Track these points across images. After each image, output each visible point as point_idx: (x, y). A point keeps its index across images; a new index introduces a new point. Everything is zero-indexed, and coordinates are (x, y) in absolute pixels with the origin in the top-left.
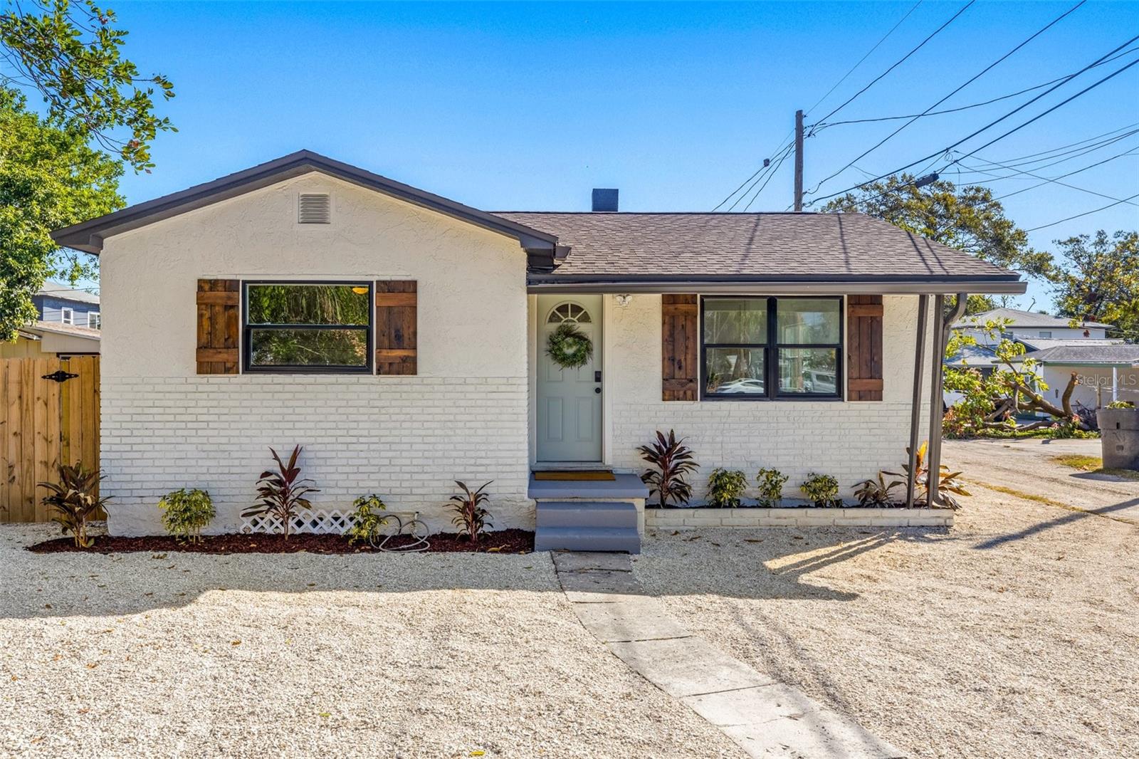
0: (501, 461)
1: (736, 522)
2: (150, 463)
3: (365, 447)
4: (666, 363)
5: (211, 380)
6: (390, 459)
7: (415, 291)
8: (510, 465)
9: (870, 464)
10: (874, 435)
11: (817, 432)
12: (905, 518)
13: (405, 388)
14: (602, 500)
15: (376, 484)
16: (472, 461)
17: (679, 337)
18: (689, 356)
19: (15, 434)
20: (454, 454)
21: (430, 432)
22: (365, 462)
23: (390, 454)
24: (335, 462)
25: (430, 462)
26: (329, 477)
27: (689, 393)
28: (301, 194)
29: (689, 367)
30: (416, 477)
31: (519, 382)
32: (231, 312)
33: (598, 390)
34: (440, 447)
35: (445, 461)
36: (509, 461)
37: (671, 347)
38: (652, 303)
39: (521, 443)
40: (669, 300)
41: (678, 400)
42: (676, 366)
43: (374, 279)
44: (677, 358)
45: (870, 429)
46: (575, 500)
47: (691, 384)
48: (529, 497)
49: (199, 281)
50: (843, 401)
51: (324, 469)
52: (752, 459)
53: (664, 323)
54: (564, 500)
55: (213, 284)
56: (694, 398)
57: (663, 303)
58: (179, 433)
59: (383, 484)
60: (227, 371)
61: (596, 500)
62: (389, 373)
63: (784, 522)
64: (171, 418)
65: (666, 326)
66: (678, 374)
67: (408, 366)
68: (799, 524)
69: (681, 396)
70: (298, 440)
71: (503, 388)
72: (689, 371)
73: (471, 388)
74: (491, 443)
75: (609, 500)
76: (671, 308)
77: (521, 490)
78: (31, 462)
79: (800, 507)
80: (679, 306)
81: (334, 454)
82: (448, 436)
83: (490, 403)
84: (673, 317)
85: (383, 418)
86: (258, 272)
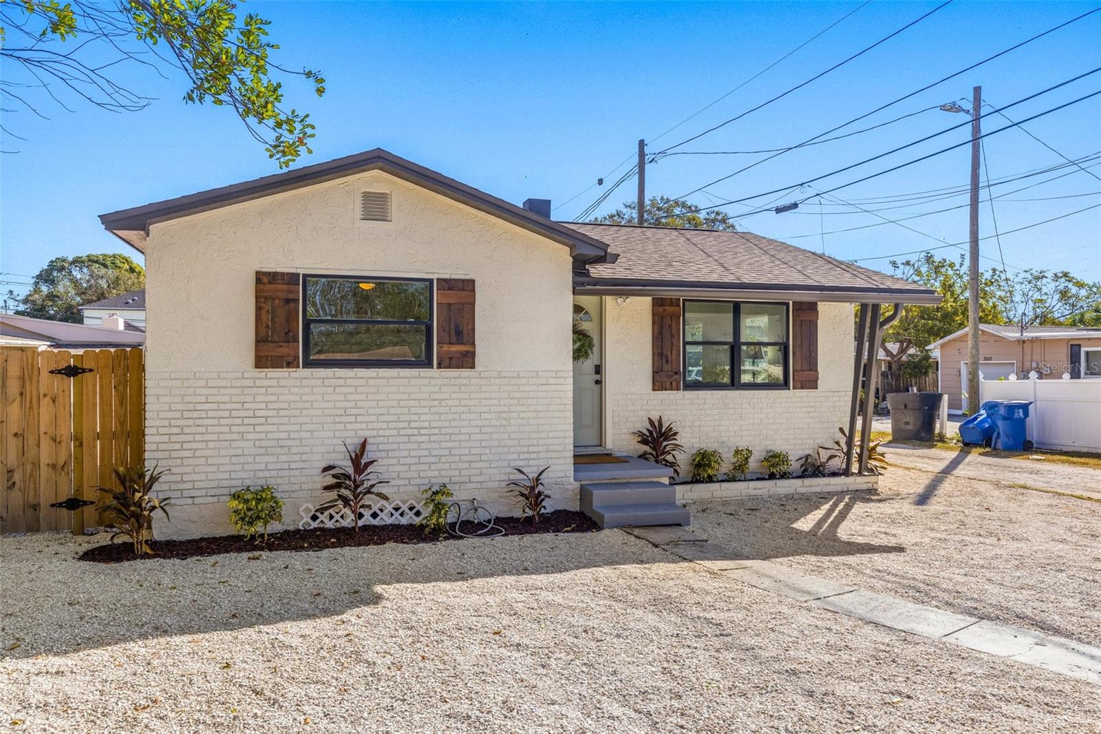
0: (551, 448)
1: (724, 494)
2: (202, 461)
3: (425, 438)
4: (655, 358)
5: (269, 375)
6: (450, 449)
7: (473, 290)
8: (558, 451)
10: (812, 417)
11: (771, 416)
12: (845, 484)
13: (463, 381)
14: (635, 480)
15: (436, 474)
16: (525, 449)
17: (667, 335)
18: (674, 352)
19: (16, 435)
20: (509, 443)
21: (487, 423)
22: (426, 453)
23: (450, 445)
24: (397, 454)
25: (487, 451)
26: (391, 468)
27: (674, 384)
28: (363, 190)
29: (674, 361)
30: (473, 465)
31: (566, 375)
32: (292, 305)
33: (598, 382)
34: (495, 436)
35: (500, 450)
36: (558, 448)
37: (660, 344)
38: (643, 304)
39: (567, 431)
40: (658, 303)
41: (666, 390)
42: (664, 361)
43: (435, 277)
44: (664, 353)
45: (809, 412)
46: (613, 481)
47: (676, 376)
48: (575, 480)
49: (258, 273)
50: (789, 389)
51: (386, 461)
52: (723, 440)
53: (654, 323)
54: (603, 482)
55: (274, 277)
56: (678, 389)
57: (653, 305)
59: (443, 473)
60: (289, 365)
61: (630, 480)
62: (449, 367)
63: (759, 492)
64: (226, 414)
65: (656, 325)
66: (666, 367)
67: (466, 360)
68: (771, 493)
69: (668, 387)
70: (361, 433)
71: (552, 381)
72: (674, 365)
73: (524, 381)
74: (541, 432)
75: (640, 480)
76: (661, 309)
77: (568, 474)
78: (36, 465)
79: (758, 479)
80: (666, 308)
81: (396, 446)
82: (502, 426)
83: (540, 394)
84: (662, 317)
85: (442, 410)
86: (318, 266)
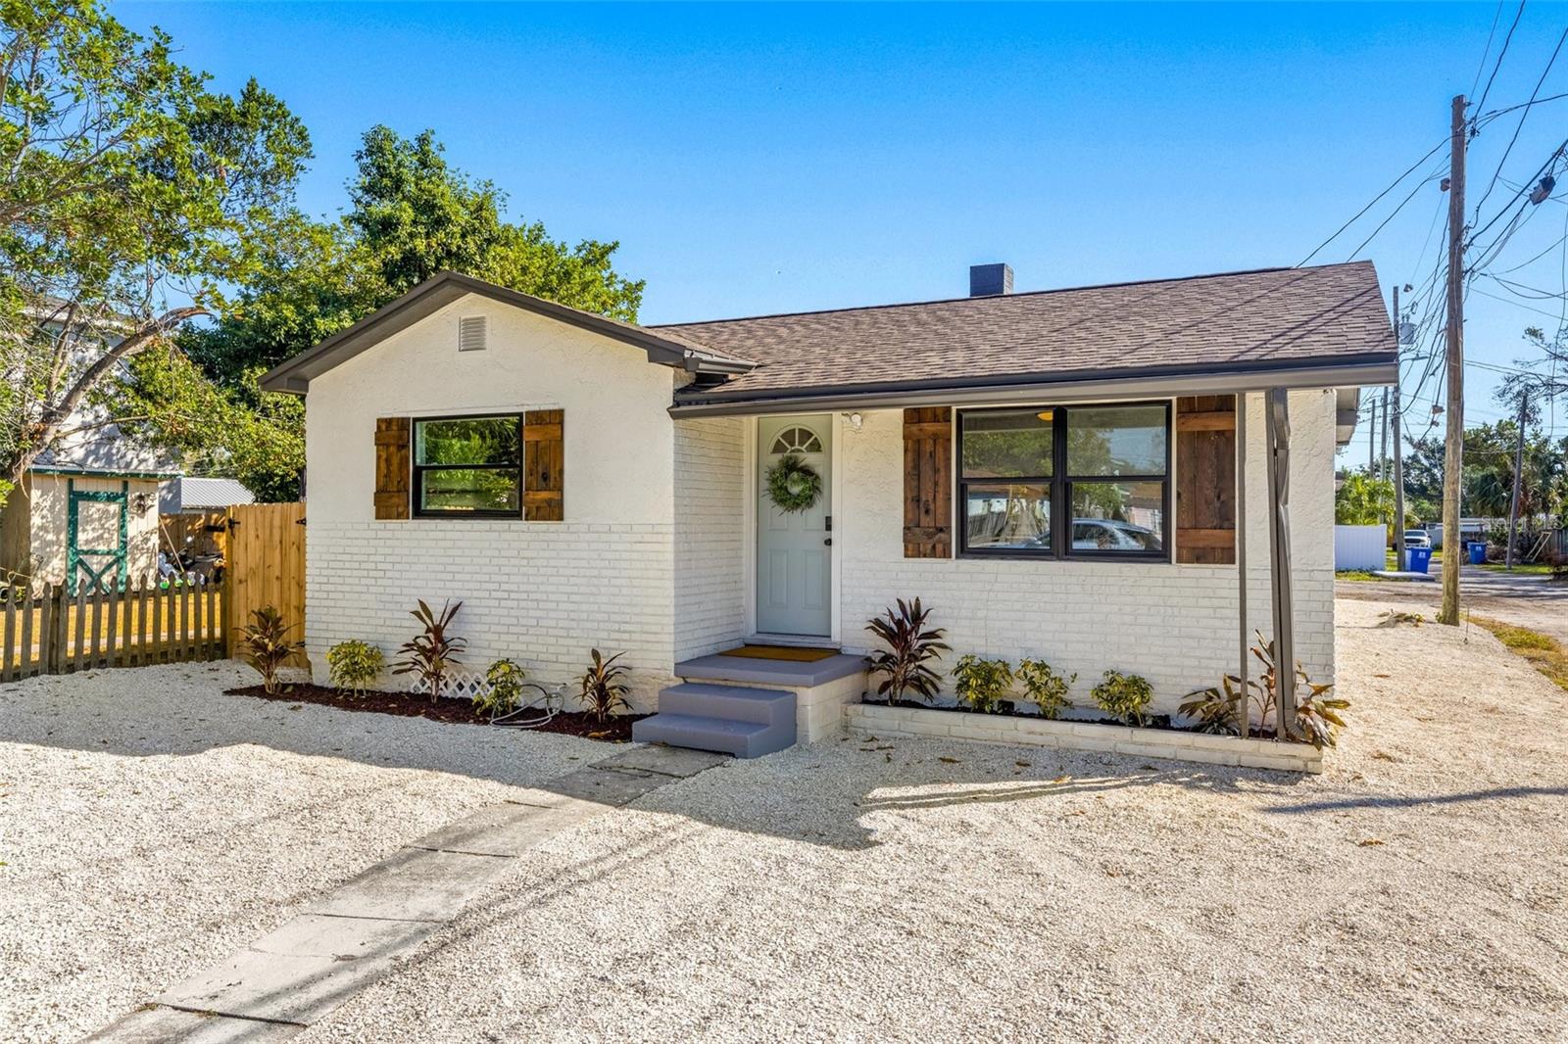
0: (647, 628)
1: (969, 732)
2: (340, 612)
3: (514, 604)
4: (909, 507)
5: (389, 526)
6: (538, 619)
7: (561, 423)
8: (656, 633)
9: (1214, 664)
11: (1128, 609)
12: (1234, 752)
13: (553, 536)
14: (759, 686)
15: (524, 647)
16: (616, 627)
17: (926, 468)
18: (940, 496)
19: (277, 578)
20: (599, 617)
21: (575, 589)
22: (515, 621)
23: (538, 614)
24: (488, 619)
25: (574, 624)
26: (483, 636)
27: (939, 547)
28: (463, 318)
29: (940, 511)
30: (561, 641)
31: (664, 530)
32: (403, 452)
33: (829, 542)
34: (584, 607)
35: (589, 625)
36: (654, 629)
37: (915, 483)
38: (889, 420)
39: (667, 606)
40: (914, 416)
41: (925, 556)
42: (923, 510)
43: (524, 410)
44: (924, 498)
45: (1215, 609)
46: (729, 683)
47: (942, 535)
48: (676, 675)
49: (378, 420)
50: (1170, 563)
51: (478, 627)
52: (1029, 644)
53: (906, 451)
54: (716, 682)
55: (389, 422)
56: (946, 554)
57: (905, 422)
58: (363, 581)
59: (531, 648)
60: (399, 517)
61: (753, 686)
62: (535, 519)
64: (356, 565)
65: (910, 454)
66: (926, 521)
67: (553, 511)
69: (928, 551)
70: (458, 593)
71: (647, 538)
72: (939, 516)
73: (616, 537)
74: (635, 605)
75: (767, 687)
76: (914, 428)
77: (665, 665)
78: (288, 605)
79: (1103, 722)
80: (925, 426)
81: (486, 611)
82: (592, 594)
83: (635, 556)
84: (919, 441)
85: (531, 571)
86: (424, 408)
